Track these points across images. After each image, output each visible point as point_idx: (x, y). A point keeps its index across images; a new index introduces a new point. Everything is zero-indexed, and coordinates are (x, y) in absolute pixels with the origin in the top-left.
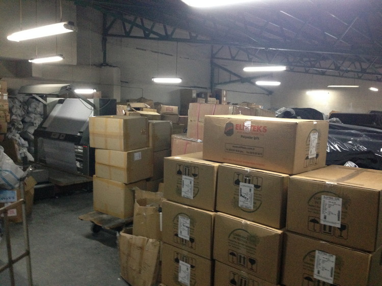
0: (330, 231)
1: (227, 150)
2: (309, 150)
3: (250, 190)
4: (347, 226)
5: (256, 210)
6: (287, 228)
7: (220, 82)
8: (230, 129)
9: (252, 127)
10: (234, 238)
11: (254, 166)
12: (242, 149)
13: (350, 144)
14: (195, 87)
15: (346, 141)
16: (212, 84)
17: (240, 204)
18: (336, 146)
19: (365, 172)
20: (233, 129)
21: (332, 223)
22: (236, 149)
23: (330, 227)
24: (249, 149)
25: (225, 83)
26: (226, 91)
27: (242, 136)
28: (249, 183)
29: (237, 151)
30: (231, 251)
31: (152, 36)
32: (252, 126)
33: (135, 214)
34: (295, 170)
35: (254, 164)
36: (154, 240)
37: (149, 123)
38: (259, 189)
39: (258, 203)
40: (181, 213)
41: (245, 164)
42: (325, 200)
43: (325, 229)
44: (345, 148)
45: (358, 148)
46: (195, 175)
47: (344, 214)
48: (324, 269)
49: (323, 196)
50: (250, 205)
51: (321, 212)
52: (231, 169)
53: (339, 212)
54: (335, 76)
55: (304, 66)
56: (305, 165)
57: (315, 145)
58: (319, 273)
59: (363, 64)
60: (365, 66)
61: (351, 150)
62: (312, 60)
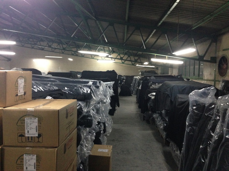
0: (32, 139)
2: (18, 90)
4: (42, 135)
6: (3, 144)
13: (49, 86)
15: (46, 84)
18: (41, 88)
19: (55, 101)
21: (33, 134)
23: (32, 137)
34: (8, 104)
42: (27, 120)
43: (28, 139)
45: (53, 88)
47: (39, 128)
48: (30, 165)
49: (26, 118)
51: (26, 129)
53: (36, 126)
54: (50, 51)
55: (30, 44)
56: (16, 100)
57: (22, 87)
58: (27, 168)
59: (63, 45)
60: (64, 46)
61: (49, 89)
62: (34, 40)
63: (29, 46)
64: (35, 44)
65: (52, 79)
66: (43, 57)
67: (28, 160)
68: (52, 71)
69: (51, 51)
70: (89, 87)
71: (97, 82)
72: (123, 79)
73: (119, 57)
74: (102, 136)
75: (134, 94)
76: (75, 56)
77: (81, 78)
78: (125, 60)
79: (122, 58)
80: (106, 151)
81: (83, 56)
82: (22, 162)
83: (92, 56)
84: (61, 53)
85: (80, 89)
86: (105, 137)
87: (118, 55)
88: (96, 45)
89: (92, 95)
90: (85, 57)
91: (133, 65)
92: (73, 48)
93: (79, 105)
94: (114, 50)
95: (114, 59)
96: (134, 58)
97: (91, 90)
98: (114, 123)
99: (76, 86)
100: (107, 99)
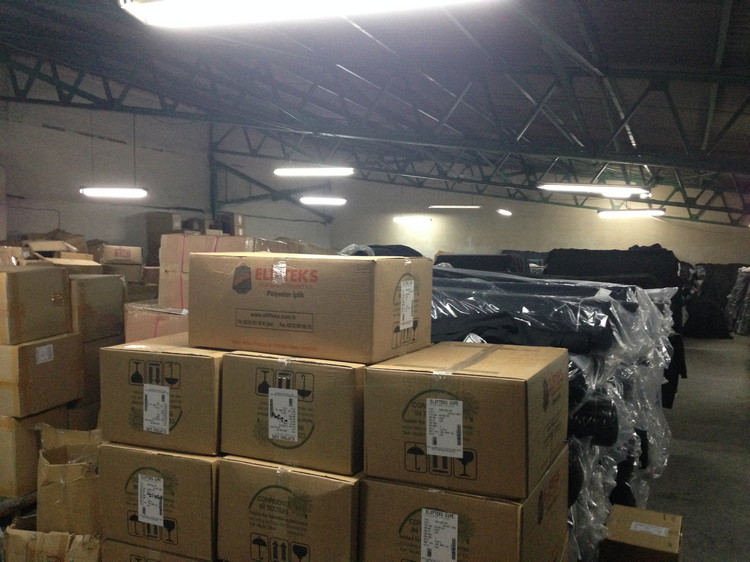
0: (445, 466)
1: (240, 322)
2: (399, 315)
3: (291, 401)
4: (474, 454)
5: (304, 442)
6: (365, 471)
7: (229, 199)
8: (244, 279)
9: (289, 274)
10: (261, 506)
11: (295, 352)
12: (270, 320)
13: (471, 302)
14: (178, 208)
15: (464, 297)
16: (214, 202)
17: (272, 433)
18: (448, 307)
19: (499, 351)
20: (250, 279)
21: (448, 450)
22: (257, 319)
23: (445, 459)
24: (286, 317)
25: (241, 201)
26: (244, 216)
27: (269, 293)
28: (288, 387)
29: (260, 323)
30: (255, 537)
31: (77, 99)
32: (287, 271)
33: (39, 484)
35: (296, 347)
36: (87, 537)
37: (70, 280)
38: (308, 398)
39: (308, 427)
40: (143, 468)
41: (278, 350)
42: (433, 406)
43: (435, 464)
44: (463, 309)
45: (484, 308)
46: (171, 381)
47: (467, 432)
49: (428, 400)
50: (291, 433)
51: (428, 432)
52: (250, 362)
53: (459, 427)
54: (440, 189)
55: (386, 171)
56: (394, 344)
57: (410, 306)
58: (429, 554)
59: (484, 169)
60: (488, 171)
61: (473, 312)
62: (399, 159)
63: (383, 176)
64: (402, 170)
65: (474, 280)
66: (421, 208)
67: (433, 528)
68: (449, 251)
69: (445, 187)
70: (604, 307)
71: (626, 289)
72: (695, 275)
73: (678, 197)
74: (635, 476)
75: (738, 331)
76: (519, 199)
77: (547, 273)
78: (703, 208)
79: (694, 200)
80: (663, 531)
81: (548, 199)
82: (417, 530)
83: (578, 197)
84: (475, 193)
85: (571, 312)
86: (644, 483)
87: (676, 190)
88: (594, 161)
89: (615, 334)
90: (552, 203)
91: (734, 223)
92: (513, 174)
93: (574, 366)
94: (661, 174)
95: (658, 206)
96: (742, 197)
97: (611, 317)
98: (675, 436)
99: (557, 303)
100: (660, 349)
